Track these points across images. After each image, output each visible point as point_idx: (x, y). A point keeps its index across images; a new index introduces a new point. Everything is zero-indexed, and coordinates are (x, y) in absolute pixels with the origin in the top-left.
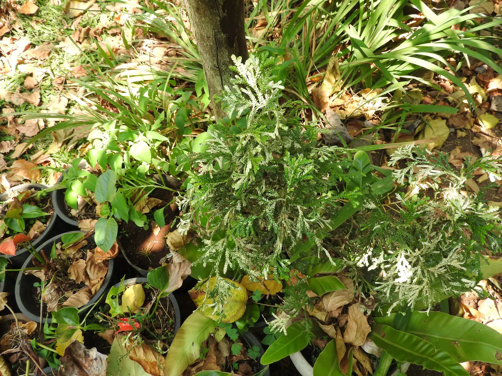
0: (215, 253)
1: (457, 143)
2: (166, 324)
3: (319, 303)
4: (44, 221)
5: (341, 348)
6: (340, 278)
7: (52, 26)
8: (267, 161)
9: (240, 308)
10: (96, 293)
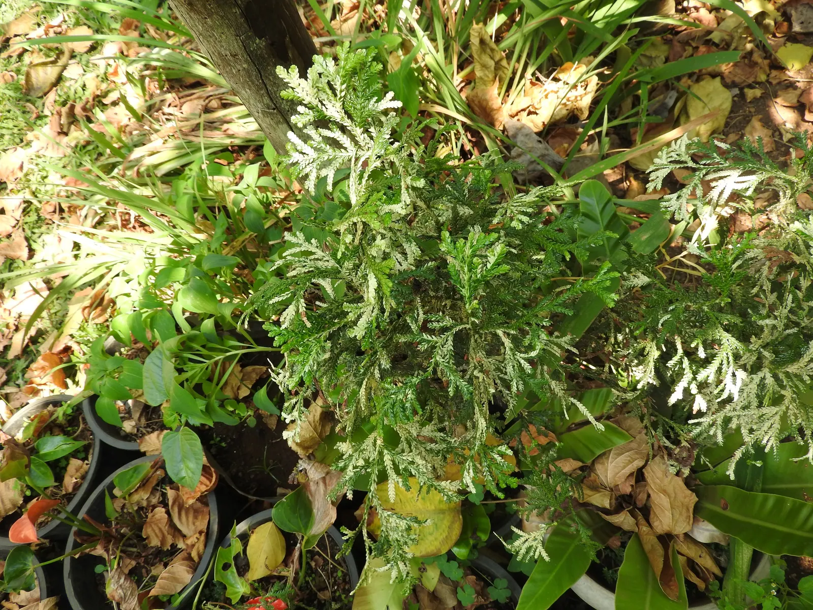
0: (363, 467)
1: (750, 112)
2: (335, 578)
3: (590, 476)
4: (83, 455)
5: (653, 549)
6: (617, 422)
7: (13, 119)
8: (411, 260)
9: (453, 523)
10: (200, 557)
